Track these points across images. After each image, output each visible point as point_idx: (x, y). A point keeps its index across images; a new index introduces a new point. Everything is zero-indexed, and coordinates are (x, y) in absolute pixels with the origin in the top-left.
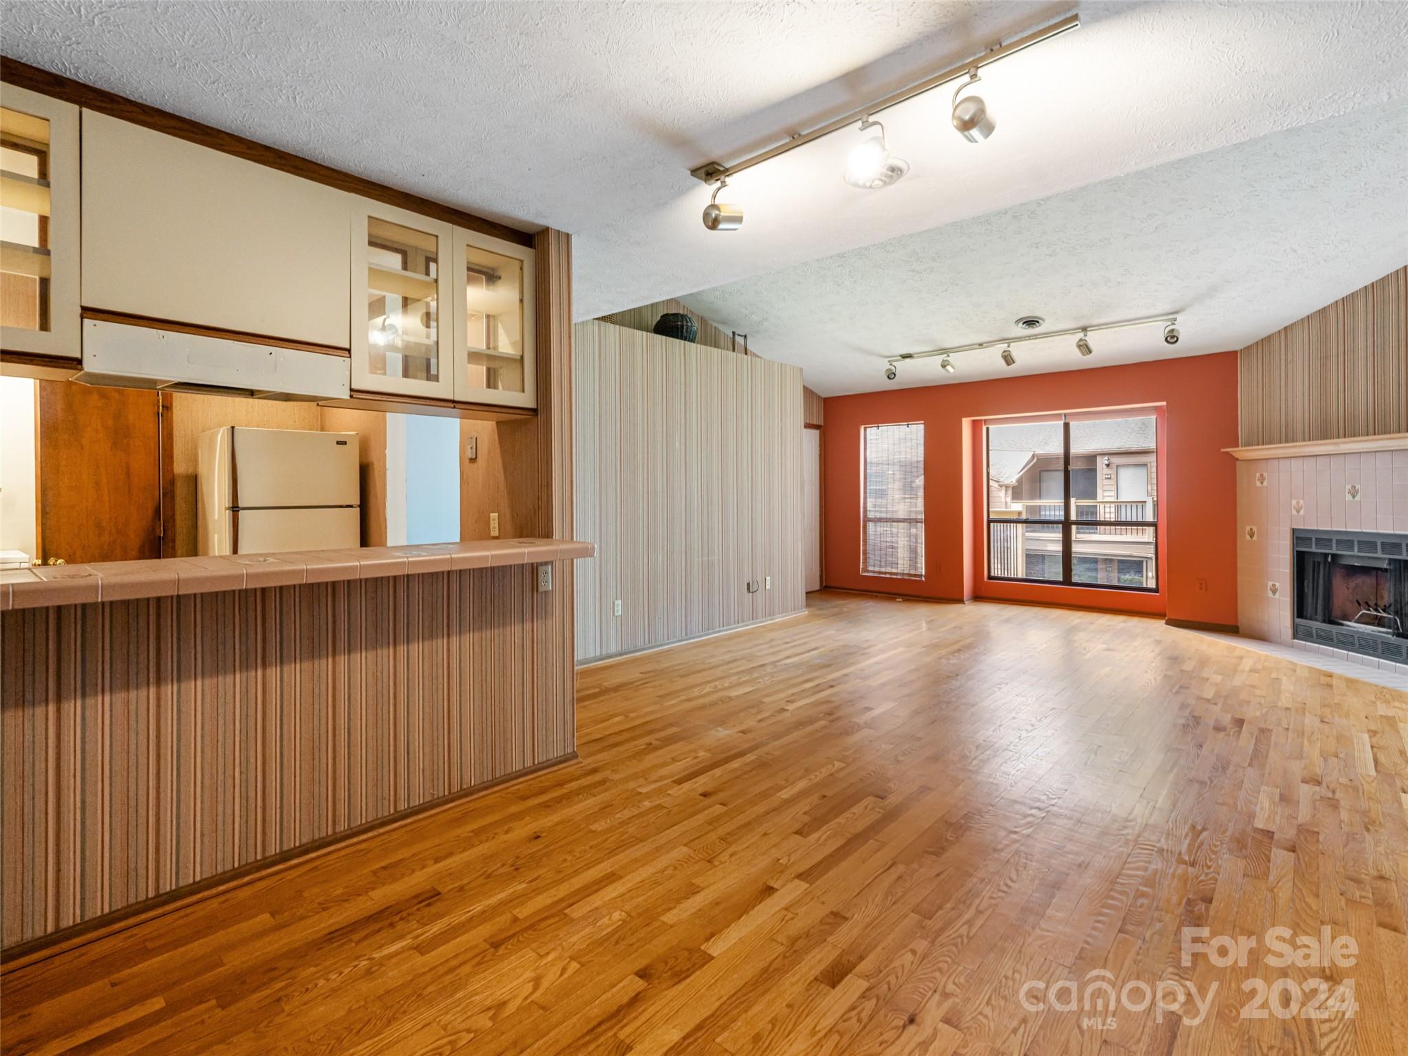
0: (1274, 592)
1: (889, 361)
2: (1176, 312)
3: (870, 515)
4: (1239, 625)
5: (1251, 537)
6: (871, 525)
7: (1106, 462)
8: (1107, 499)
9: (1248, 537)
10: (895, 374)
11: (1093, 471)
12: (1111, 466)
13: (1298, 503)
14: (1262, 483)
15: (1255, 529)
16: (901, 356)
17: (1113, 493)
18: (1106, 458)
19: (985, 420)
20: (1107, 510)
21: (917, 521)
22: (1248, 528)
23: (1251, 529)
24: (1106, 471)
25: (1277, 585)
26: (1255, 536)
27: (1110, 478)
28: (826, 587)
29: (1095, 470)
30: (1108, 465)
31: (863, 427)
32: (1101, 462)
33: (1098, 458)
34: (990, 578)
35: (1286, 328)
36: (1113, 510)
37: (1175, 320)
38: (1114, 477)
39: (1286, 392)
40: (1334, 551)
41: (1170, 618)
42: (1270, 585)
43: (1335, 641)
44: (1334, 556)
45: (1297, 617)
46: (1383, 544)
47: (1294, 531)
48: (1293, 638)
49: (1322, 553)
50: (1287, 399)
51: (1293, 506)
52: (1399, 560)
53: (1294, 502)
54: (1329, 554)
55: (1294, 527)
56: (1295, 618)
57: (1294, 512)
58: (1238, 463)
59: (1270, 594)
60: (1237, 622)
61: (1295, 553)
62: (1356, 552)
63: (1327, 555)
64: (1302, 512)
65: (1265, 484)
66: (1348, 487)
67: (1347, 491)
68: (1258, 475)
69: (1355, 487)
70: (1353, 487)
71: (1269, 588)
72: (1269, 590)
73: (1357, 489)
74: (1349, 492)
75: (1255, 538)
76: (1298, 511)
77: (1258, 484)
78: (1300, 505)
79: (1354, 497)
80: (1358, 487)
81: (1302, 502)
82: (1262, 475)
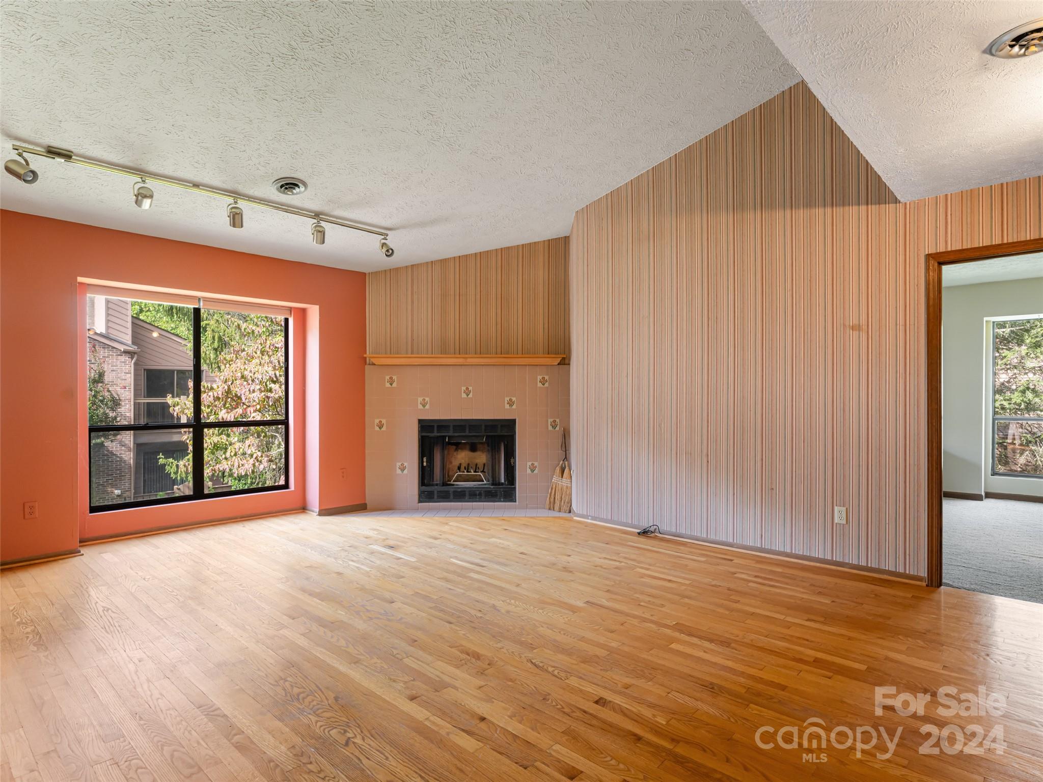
0: (403, 469)
1: (16, 147)
2: (390, 229)
4: (367, 501)
5: (380, 428)
9: (377, 428)
10: (34, 174)
13: (424, 400)
14: (391, 384)
15: (384, 421)
22: (377, 421)
25: (406, 464)
26: (385, 426)
34: (93, 509)
37: (388, 235)
39: (412, 315)
40: (451, 434)
41: (321, 509)
42: (399, 464)
43: (452, 497)
44: (449, 437)
45: (422, 486)
46: (486, 426)
47: (420, 421)
48: (419, 503)
49: (440, 436)
50: (412, 321)
51: (419, 402)
52: (495, 436)
53: (420, 400)
54: (446, 436)
55: (420, 418)
56: (420, 487)
57: (420, 407)
58: (367, 367)
59: (399, 471)
60: (365, 500)
61: (420, 437)
62: (467, 433)
63: (445, 437)
64: (427, 407)
65: (394, 385)
66: (464, 388)
67: (463, 391)
68: (387, 377)
69: (468, 389)
70: (467, 389)
71: (398, 466)
72: (398, 469)
73: (470, 389)
74: (464, 392)
75: (384, 429)
76: (424, 406)
77: (388, 385)
78: (426, 401)
79: (468, 395)
80: (470, 388)
81: (427, 399)
82: (391, 378)
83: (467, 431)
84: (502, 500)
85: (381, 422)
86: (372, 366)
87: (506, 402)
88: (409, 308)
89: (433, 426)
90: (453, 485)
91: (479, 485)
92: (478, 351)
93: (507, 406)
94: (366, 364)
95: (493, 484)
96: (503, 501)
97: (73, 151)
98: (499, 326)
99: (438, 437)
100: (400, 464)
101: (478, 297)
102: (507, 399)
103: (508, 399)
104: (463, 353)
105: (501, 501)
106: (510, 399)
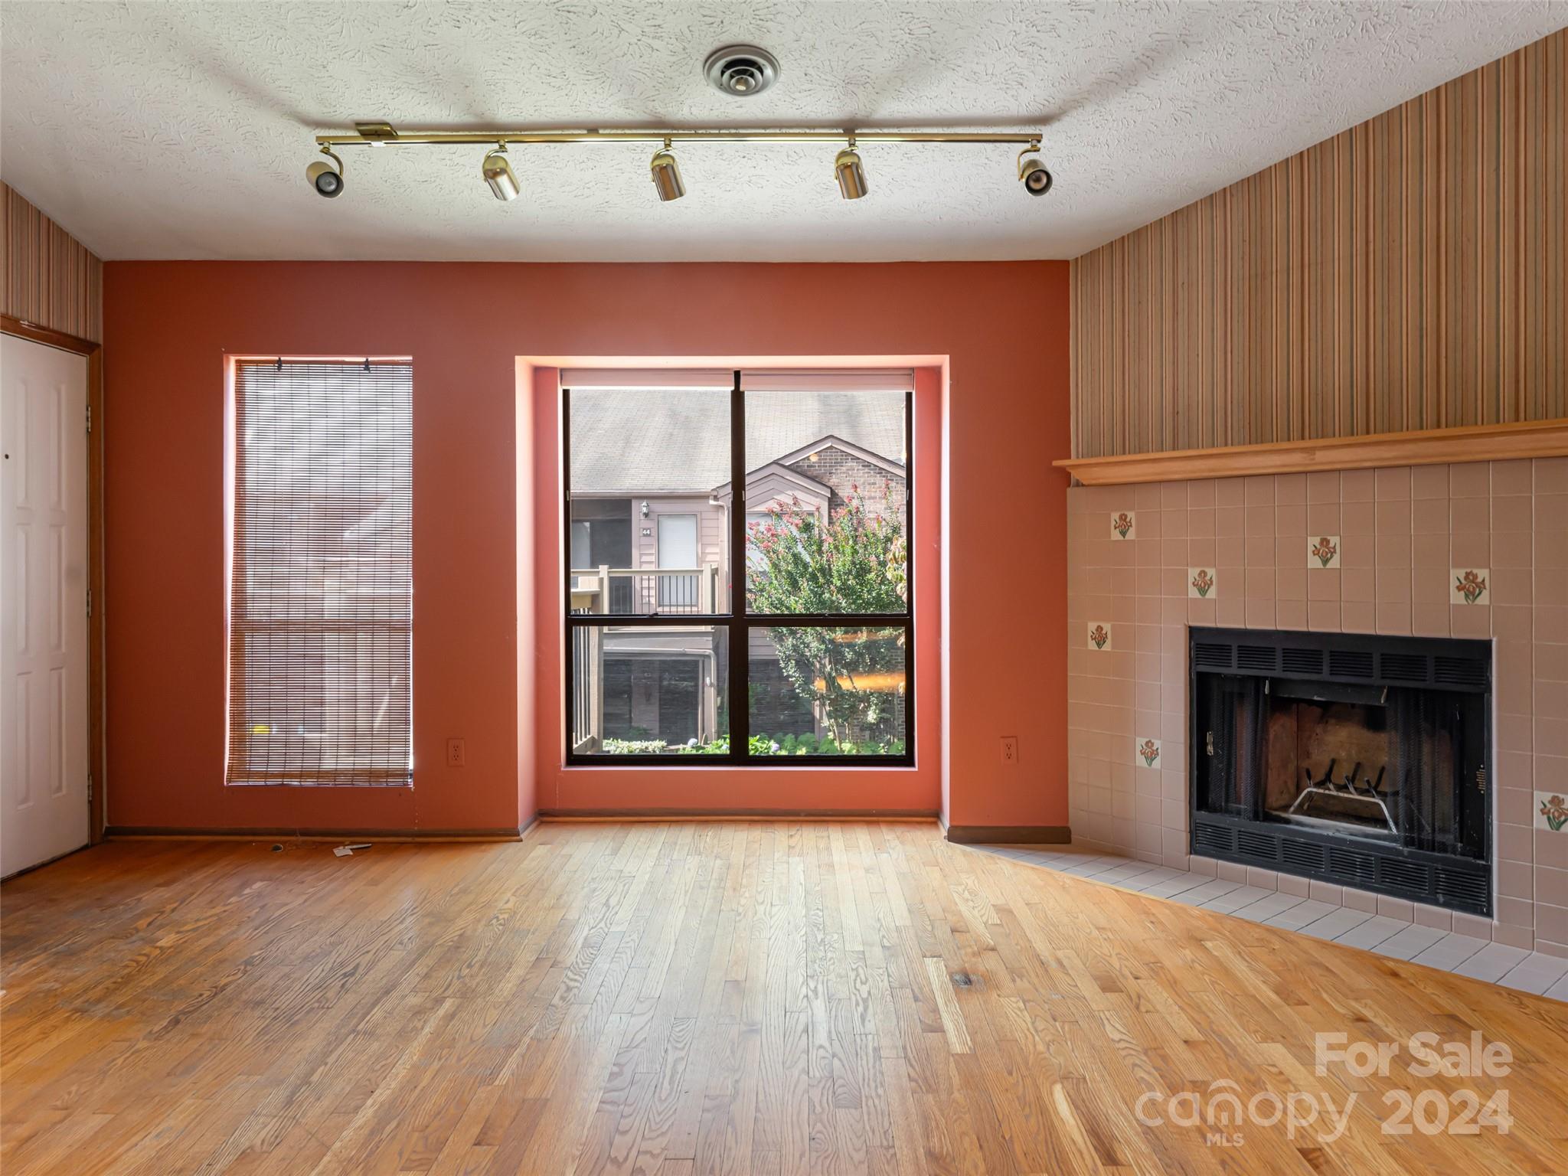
0: (1151, 756)
1: (321, 140)
2: (1044, 120)
3: (256, 611)
4: (1071, 825)
5: (1099, 645)
6: (256, 642)
7: (645, 510)
8: (645, 568)
9: (1092, 645)
10: (338, 179)
11: (627, 523)
12: (652, 516)
13: (1203, 574)
14: (1123, 534)
15: (1107, 627)
16: (358, 125)
17: (653, 558)
18: (644, 504)
19: (562, 370)
20: (645, 584)
21: (391, 627)
22: (1092, 626)
23: (1099, 629)
24: (645, 523)
25: (1157, 744)
26: (1109, 641)
27: (649, 535)
28: (110, 831)
29: (630, 521)
30: (646, 515)
31: (233, 359)
32: (639, 509)
33: (634, 504)
34: (573, 759)
35: (1174, 215)
36: (653, 584)
37: (1038, 138)
38: (654, 533)
39: (1175, 349)
40: (1278, 673)
41: (955, 824)
42: (1141, 741)
43: (1280, 856)
44: (1275, 682)
45: (1199, 809)
46: (1386, 659)
47: (1193, 632)
48: (1191, 853)
49: (1250, 677)
50: (1175, 363)
51: (1191, 580)
52: (1417, 690)
53: (1193, 573)
54: (1266, 678)
55: (1193, 624)
56: (1195, 812)
57: (1193, 593)
58: (1071, 492)
59: (1141, 761)
60: (1067, 820)
61: (1194, 677)
62: (1325, 675)
63: (1259, 681)
64: (1212, 594)
65: (1131, 535)
66: (1314, 541)
67: (1310, 549)
68: (1115, 516)
69: (1328, 542)
70: (1325, 542)
71: (1138, 748)
72: (1138, 753)
73: (1332, 545)
74: (1316, 552)
75: (1107, 647)
76: (1203, 591)
77: (1116, 535)
78: (1208, 578)
79: (1325, 562)
80: (1334, 540)
81: (1211, 572)
82: (1123, 517)
83: (1326, 668)
84: (1441, 899)
85: (1102, 629)
86: (1081, 488)
87: (1454, 583)
88: (1167, 327)
89: (1228, 648)
90: (1288, 821)
91: (1367, 836)
92: (1361, 424)
93: (1457, 598)
94: (1069, 486)
95: (1408, 842)
96: (1445, 905)
97: (388, 121)
98: (1430, 343)
99: (1244, 679)
100: (1144, 741)
101: (1359, 261)
102: (1457, 574)
103: (1461, 573)
104: (1313, 434)
105: (1436, 903)
106: (1467, 575)
